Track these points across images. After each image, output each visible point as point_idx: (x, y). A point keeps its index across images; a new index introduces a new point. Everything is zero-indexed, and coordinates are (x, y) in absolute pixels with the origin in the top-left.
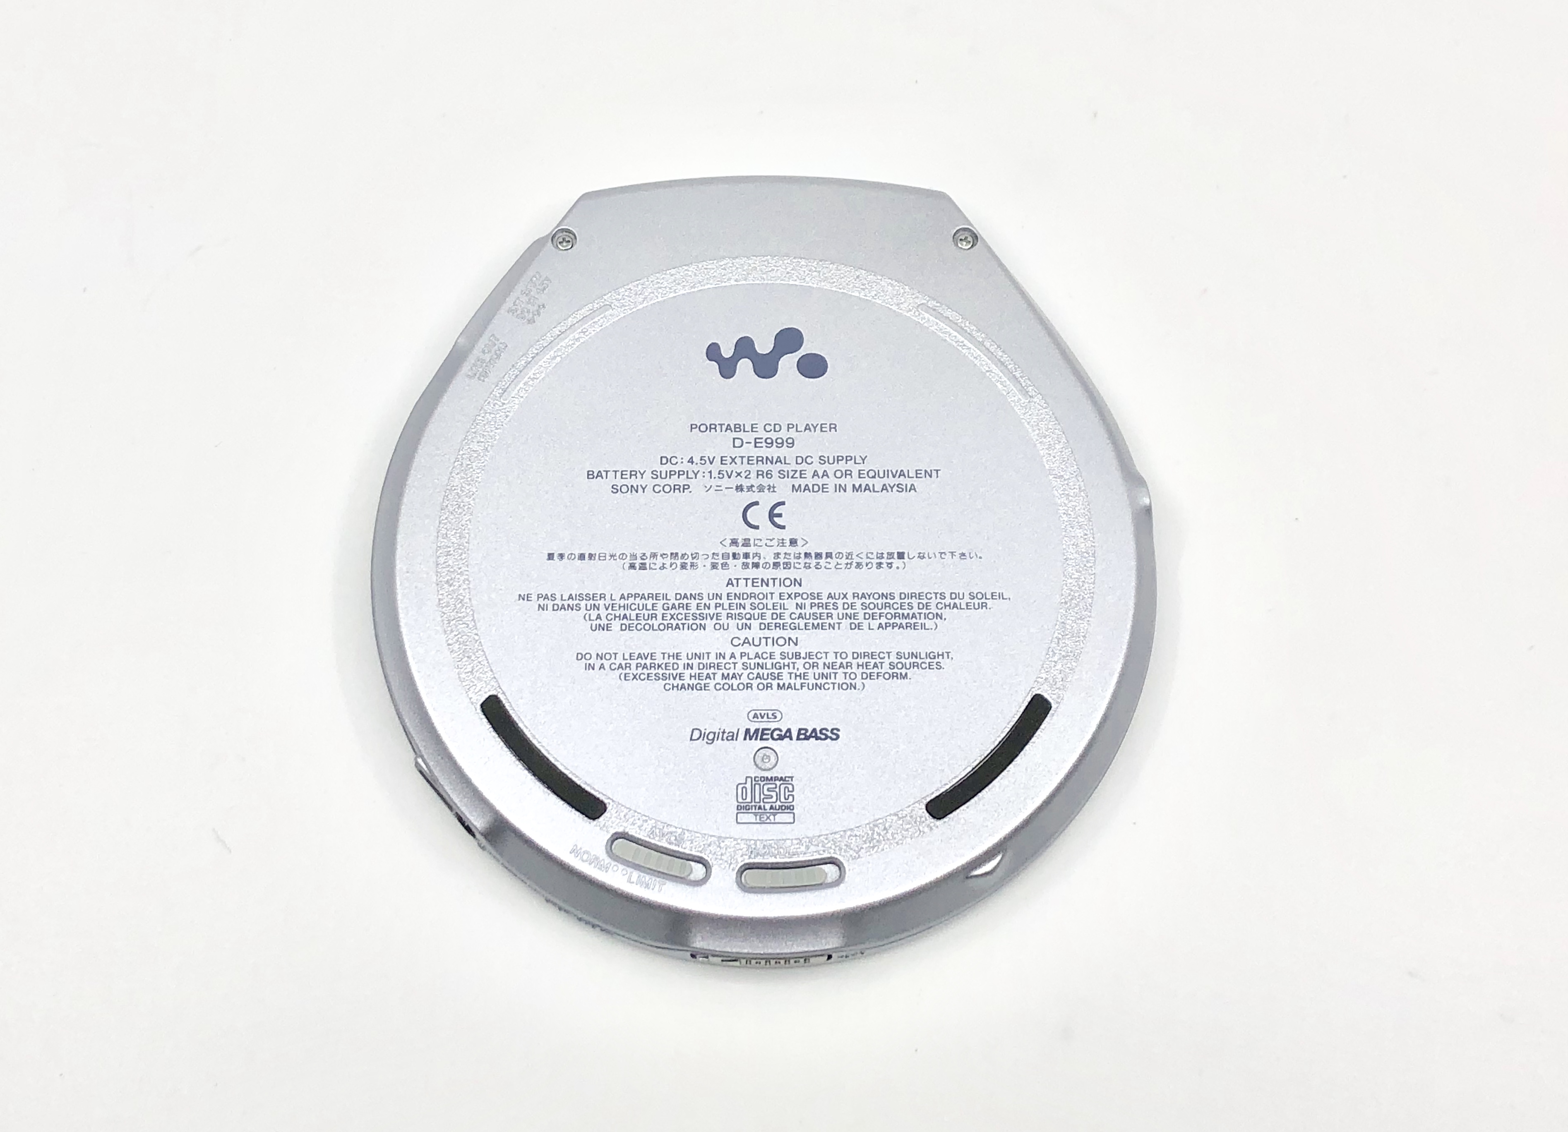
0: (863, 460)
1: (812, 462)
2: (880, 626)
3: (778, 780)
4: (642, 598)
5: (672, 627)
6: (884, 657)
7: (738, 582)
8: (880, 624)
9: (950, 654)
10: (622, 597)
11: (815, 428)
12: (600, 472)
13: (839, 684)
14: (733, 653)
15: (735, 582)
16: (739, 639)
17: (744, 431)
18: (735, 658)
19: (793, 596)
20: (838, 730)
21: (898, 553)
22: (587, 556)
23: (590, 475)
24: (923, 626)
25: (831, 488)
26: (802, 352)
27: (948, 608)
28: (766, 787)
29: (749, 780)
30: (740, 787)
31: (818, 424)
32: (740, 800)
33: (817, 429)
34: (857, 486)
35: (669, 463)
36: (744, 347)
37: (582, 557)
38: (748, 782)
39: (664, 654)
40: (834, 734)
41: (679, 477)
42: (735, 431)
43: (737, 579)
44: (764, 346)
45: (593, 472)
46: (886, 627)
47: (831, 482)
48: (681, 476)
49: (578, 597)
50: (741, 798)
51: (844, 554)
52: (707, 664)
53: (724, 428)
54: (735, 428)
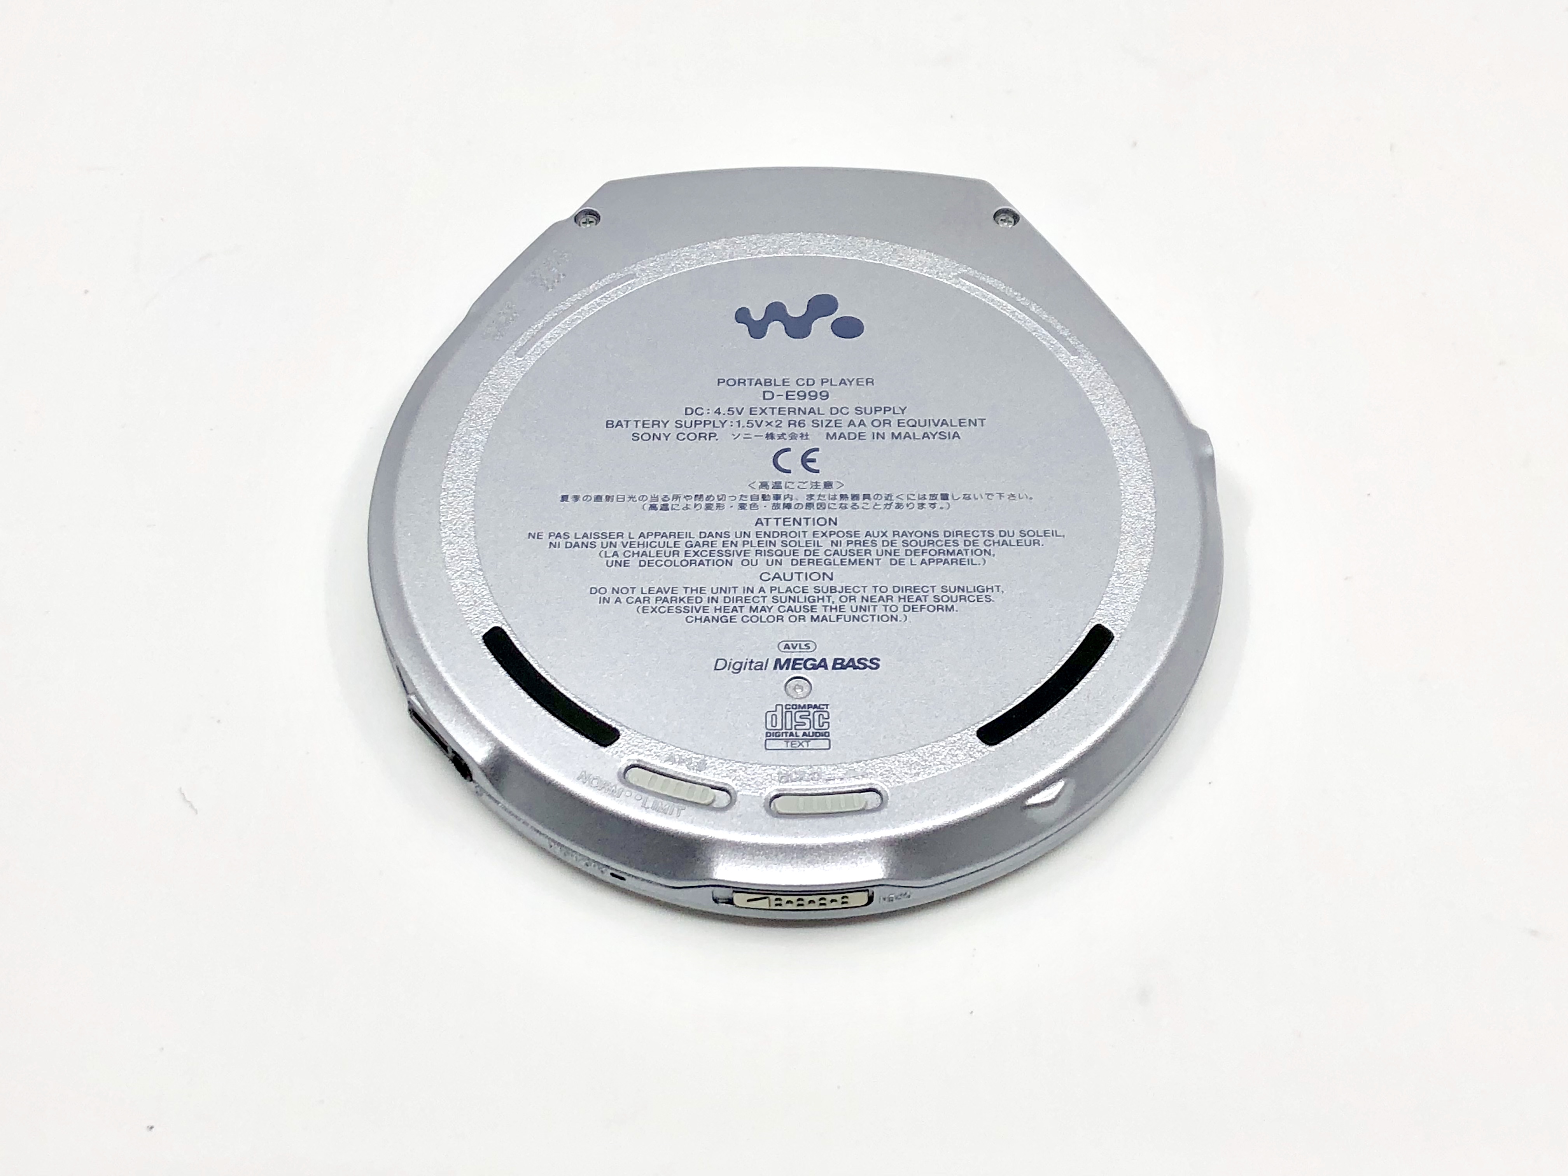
0: (903, 411)
1: (848, 413)
2: (923, 562)
3: (811, 707)
4: (662, 537)
5: (695, 563)
6: (928, 591)
7: (767, 521)
8: (923, 560)
9: (1000, 587)
10: (642, 535)
11: (851, 382)
12: (620, 421)
13: (878, 616)
14: (762, 588)
15: (764, 521)
16: (769, 574)
17: (775, 385)
18: (765, 593)
19: (828, 534)
20: (878, 660)
21: (941, 494)
22: (604, 498)
23: (609, 424)
24: (970, 562)
25: (869, 436)
26: (837, 315)
27: (996, 545)
28: (798, 715)
29: (779, 708)
30: (769, 714)
31: (853, 379)
32: (769, 727)
33: (852, 383)
34: (896, 434)
35: (694, 413)
36: (775, 311)
37: (598, 498)
38: (778, 709)
39: (686, 588)
40: (875, 664)
41: (705, 427)
42: (765, 385)
43: (767, 519)
44: (797, 310)
45: (613, 421)
46: (930, 562)
47: (868, 430)
48: (706, 426)
49: (593, 536)
50: (770, 725)
51: (883, 496)
52: (733, 597)
53: (753, 382)
54: (765, 382)
